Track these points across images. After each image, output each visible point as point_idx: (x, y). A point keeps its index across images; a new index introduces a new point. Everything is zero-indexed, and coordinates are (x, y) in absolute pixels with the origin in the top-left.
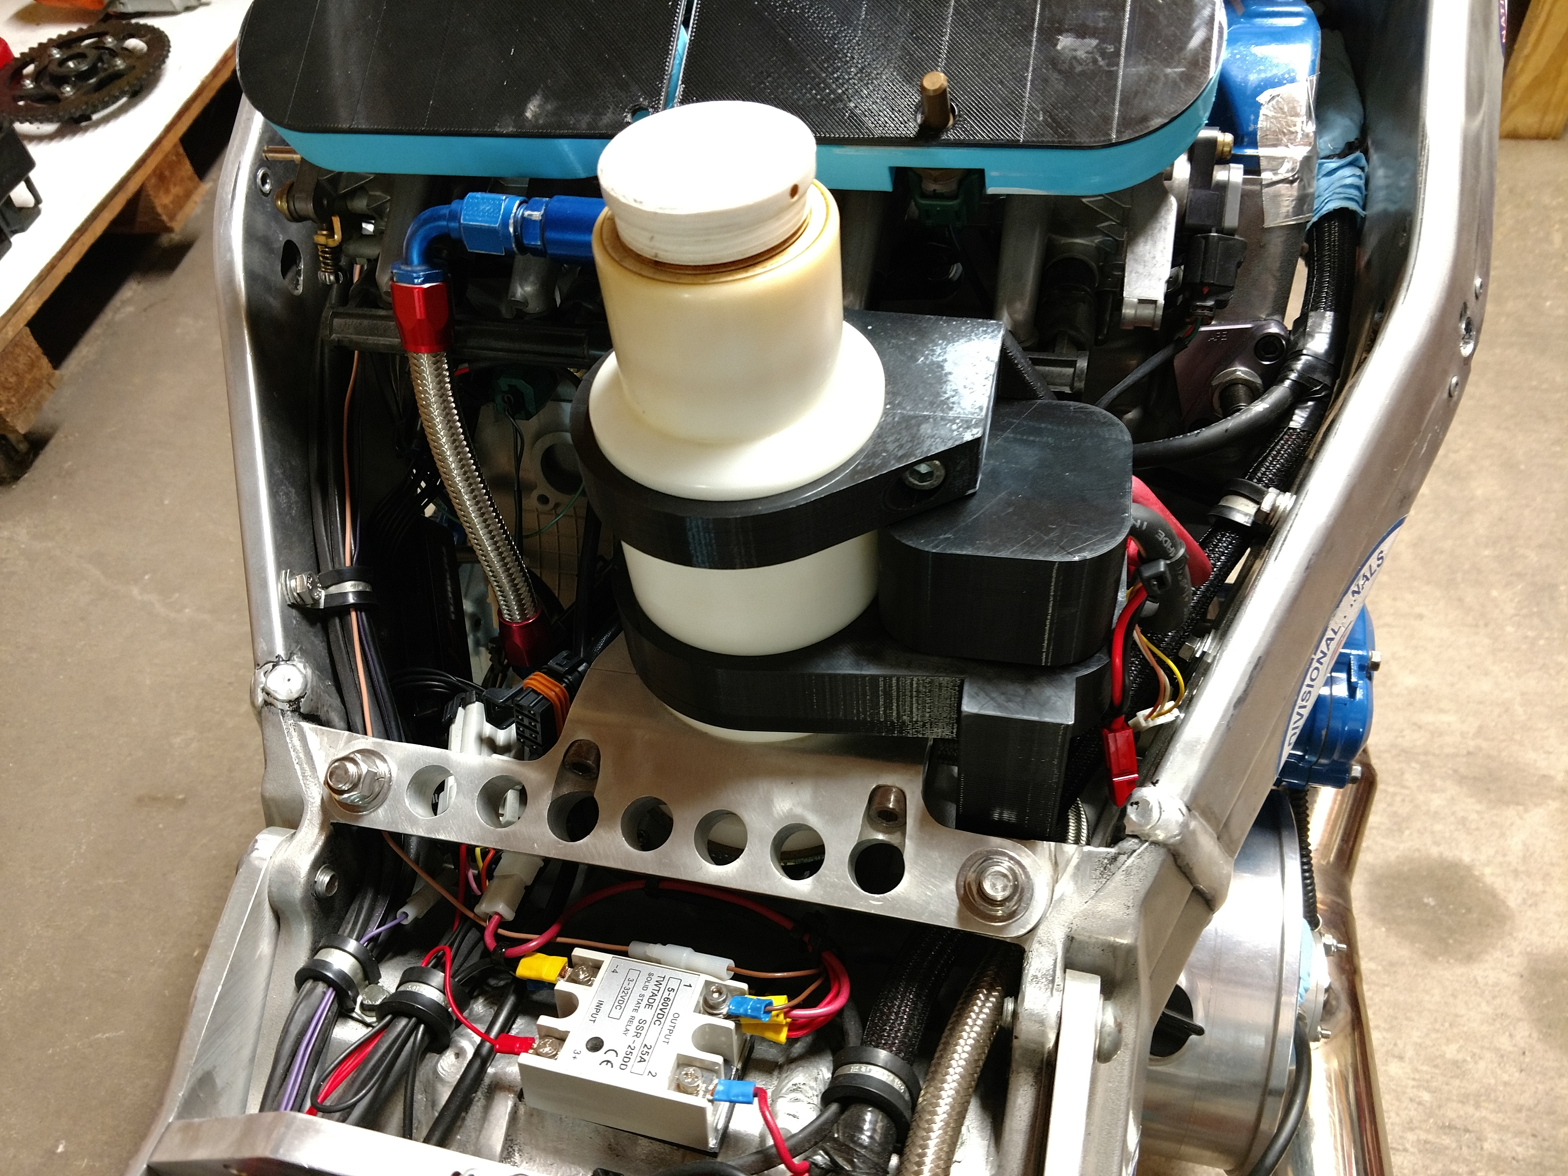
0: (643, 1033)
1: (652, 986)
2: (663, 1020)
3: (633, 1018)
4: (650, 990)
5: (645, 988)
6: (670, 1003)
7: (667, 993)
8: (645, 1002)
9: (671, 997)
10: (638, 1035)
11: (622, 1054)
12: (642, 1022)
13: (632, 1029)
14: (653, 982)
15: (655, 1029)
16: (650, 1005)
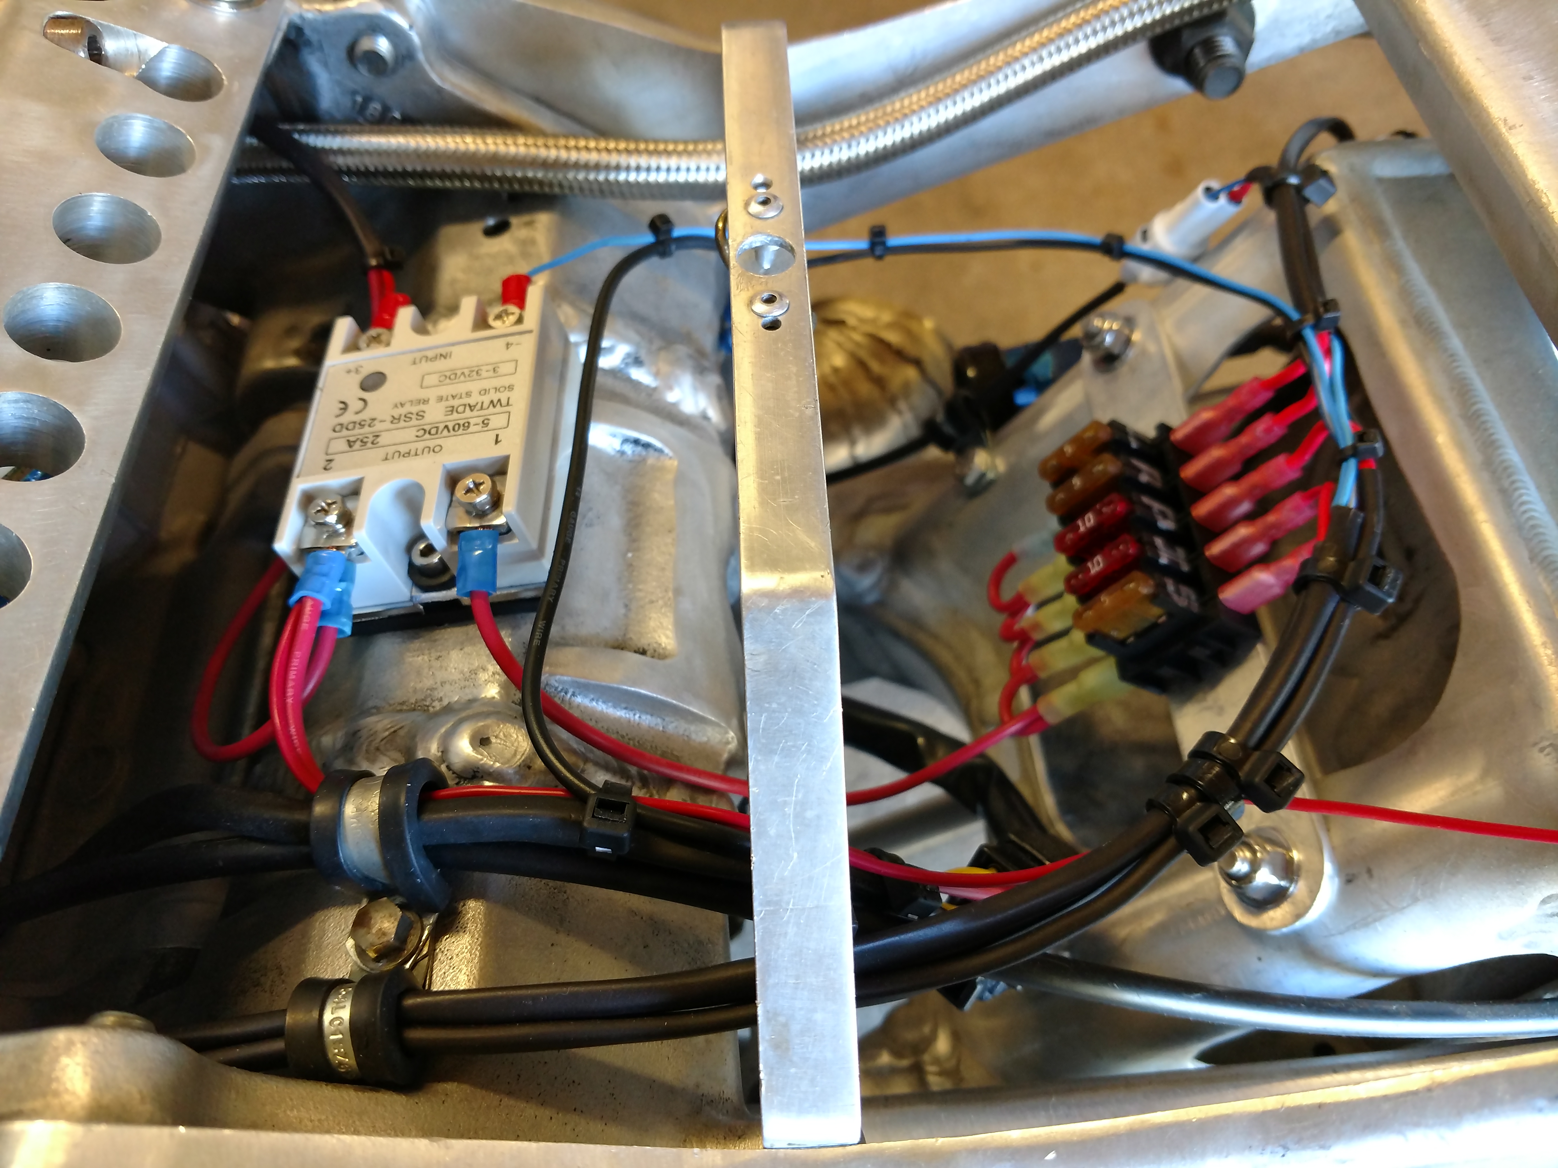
0: (402, 424)
1: (486, 399)
2: (427, 436)
3: (426, 401)
4: (480, 399)
5: (485, 391)
6: (461, 431)
7: (480, 420)
8: (456, 403)
9: (472, 429)
10: (394, 420)
11: (357, 418)
12: (420, 415)
13: (408, 408)
14: (495, 397)
15: (410, 434)
16: (452, 410)
